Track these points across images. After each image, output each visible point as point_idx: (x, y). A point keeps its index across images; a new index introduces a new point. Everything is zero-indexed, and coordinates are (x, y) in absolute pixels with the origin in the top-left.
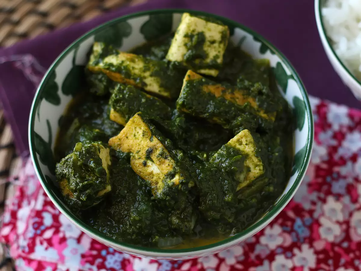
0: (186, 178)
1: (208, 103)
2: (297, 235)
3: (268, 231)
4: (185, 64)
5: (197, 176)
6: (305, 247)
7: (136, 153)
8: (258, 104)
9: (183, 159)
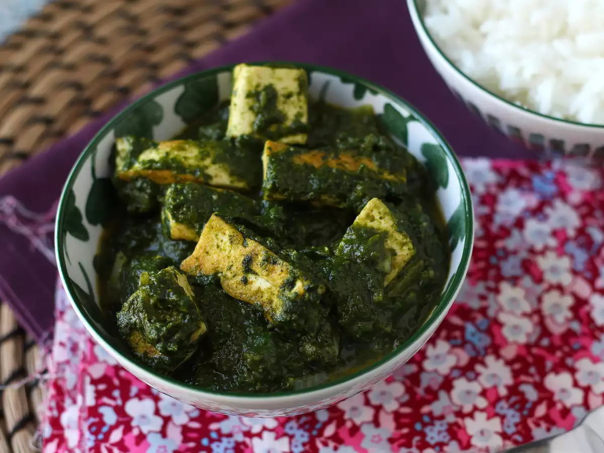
0: (313, 282)
1: (307, 178)
2: (474, 348)
3: (430, 352)
4: (257, 136)
5: (326, 276)
6: (490, 359)
7: (227, 270)
8: (377, 163)
9: (300, 257)
